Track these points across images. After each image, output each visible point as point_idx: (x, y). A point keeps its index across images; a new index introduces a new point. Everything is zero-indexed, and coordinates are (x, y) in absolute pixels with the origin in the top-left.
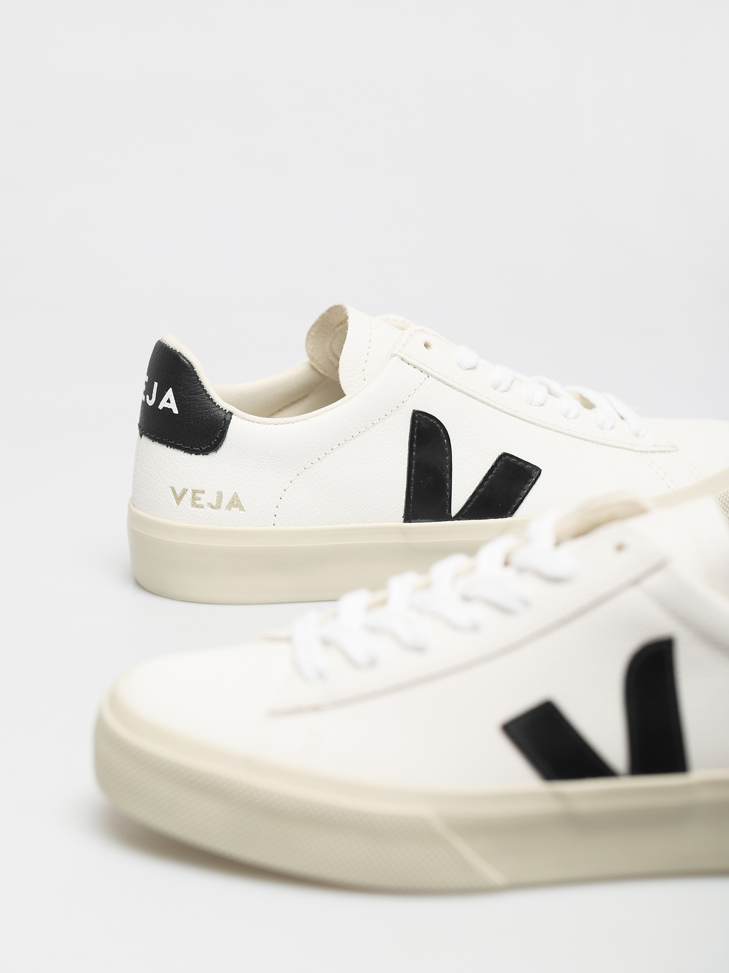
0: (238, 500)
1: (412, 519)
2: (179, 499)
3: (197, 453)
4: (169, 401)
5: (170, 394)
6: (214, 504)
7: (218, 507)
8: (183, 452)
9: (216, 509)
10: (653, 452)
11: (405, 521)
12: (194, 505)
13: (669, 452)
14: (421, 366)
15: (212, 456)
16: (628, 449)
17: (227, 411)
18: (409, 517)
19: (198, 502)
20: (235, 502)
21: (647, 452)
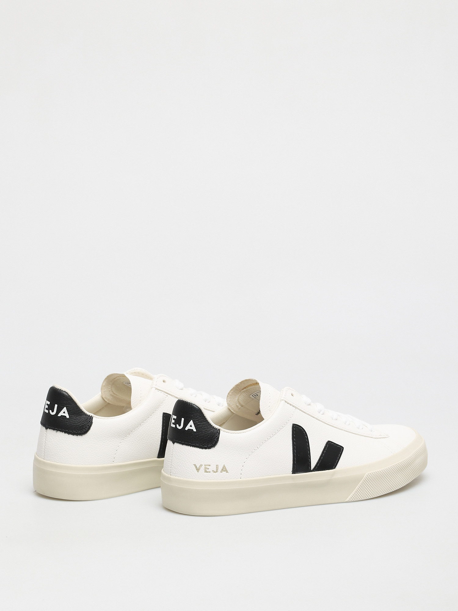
0: (225, 468)
1: (296, 472)
2: (198, 470)
3: (206, 448)
4: (191, 426)
5: (191, 423)
6: (215, 471)
7: (217, 472)
8: (199, 449)
9: (216, 473)
10: (380, 438)
11: (293, 473)
12: (206, 472)
13: (386, 438)
14: (293, 404)
15: (212, 450)
16: (371, 437)
17: (218, 429)
18: (294, 472)
19: (207, 470)
20: (224, 469)
21: (378, 438)
